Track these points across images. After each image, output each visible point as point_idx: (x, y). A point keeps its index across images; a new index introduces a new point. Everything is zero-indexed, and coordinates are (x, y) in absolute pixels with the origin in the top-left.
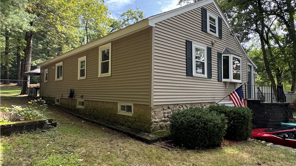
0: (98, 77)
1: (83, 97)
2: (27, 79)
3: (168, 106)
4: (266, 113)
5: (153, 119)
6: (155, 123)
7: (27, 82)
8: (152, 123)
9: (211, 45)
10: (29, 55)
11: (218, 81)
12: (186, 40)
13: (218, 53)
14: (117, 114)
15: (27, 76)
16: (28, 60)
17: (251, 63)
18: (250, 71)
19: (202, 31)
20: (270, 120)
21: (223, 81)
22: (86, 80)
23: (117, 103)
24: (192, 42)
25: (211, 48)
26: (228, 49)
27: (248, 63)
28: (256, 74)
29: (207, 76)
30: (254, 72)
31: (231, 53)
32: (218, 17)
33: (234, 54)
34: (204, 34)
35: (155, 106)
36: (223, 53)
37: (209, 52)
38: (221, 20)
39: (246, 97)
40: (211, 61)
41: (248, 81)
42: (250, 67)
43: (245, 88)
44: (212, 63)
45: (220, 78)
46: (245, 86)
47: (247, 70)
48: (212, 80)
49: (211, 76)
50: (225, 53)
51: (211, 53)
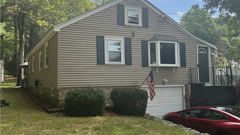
0: (45, 68)
1: (41, 85)
2: (21, 72)
3: (76, 88)
4: (205, 96)
5: (60, 98)
6: (63, 101)
7: (21, 74)
8: (59, 100)
9: (132, 35)
10: (22, 49)
11: (143, 66)
12: (97, 36)
13: (141, 41)
14: (50, 97)
15: (21, 69)
16: (21, 53)
17: (207, 45)
18: (206, 53)
19: (118, 25)
20: (209, 103)
21: (149, 66)
22: (42, 71)
23: (50, 88)
24: (104, 36)
25: (130, 38)
26: (156, 36)
27: (197, 45)
28: (213, 55)
29: (125, 63)
30: (212, 53)
31: (158, 39)
32: (141, 8)
33: (162, 39)
34: (121, 27)
35: (62, 89)
36: (150, 40)
37: (128, 42)
38: (147, 9)
39: (191, 80)
40: (131, 50)
41: (198, 64)
42: (206, 48)
43: (191, 71)
44: (132, 51)
45: (145, 64)
46: (190, 69)
47: (196, 53)
48: (132, 66)
49: (131, 63)
50: (151, 40)
51: (131, 42)
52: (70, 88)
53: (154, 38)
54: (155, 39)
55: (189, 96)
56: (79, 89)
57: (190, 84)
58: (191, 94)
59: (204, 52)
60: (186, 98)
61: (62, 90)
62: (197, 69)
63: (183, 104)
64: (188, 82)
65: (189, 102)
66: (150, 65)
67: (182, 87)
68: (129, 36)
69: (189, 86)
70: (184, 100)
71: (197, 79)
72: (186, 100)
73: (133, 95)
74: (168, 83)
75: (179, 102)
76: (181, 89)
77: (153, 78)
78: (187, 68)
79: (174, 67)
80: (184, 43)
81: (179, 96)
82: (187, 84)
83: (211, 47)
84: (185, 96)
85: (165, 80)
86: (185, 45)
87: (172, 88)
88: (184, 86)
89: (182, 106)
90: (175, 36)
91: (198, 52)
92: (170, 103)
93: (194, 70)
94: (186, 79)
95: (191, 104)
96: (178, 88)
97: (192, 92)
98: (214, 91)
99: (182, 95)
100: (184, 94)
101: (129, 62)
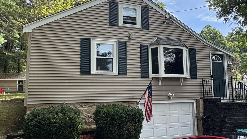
4: (222, 116)
9: (127, 38)
11: (142, 77)
12: (81, 38)
13: (140, 45)
17: (222, 52)
18: (221, 61)
19: (109, 25)
20: (227, 125)
21: (150, 77)
24: (90, 39)
25: (125, 42)
26: (159, 40)
27: (211, 52)
28: (230, 64)
29: (117, 73)
30: (229, 62)
31: (161, 43)
32: (140, 6)
33: (167, 44)
34: (113, 28)
35: (31, 105)
36: (151, 45)
37: (122, 46)
38: (148, 8)
39: (204, 95)
40: (126, 56)
41: (212, 74)
42: (222, 56)
43: (203, 83)
44: (128, 58)
45: (144, 74)
46: (203, 81)
47: (210, 61)
48: (127, 76)
49: (126, 72)
50: (153, 44)
51: (126, 47)
52: (43, 104)
53: (156, 42)
54: (158, 44)
55: (201, 115)
56: (54, 106)
57: (202, 100)
58: (204, 112)
59: (218, 60)
60: (197, 117)
61: (32, 108)
62: (211, 81)
63: (194, 124)
64: (200, 97)
65: (201, 122)
66: (151, 75)
67: (193, 103)
68: (125, 39)
69: (201, 101)
70: (195, 118)
71: (211, 94)
72: (198, 120)
73: (120, 117)
74: (175, 98)
75: (189, 122)
76: (191, 105)
77: (151, 92)
78: (199, 79)
79: (182, 78)
80: (195, 50)
81: (189, 113)
82: (198, 99)
83: (227, 54)
84: (197, 114)
85: (171, 94)
86: (195, 52)
87: (180, 105)
88: (194, 101)
89: (192, 126)
90: (183, 40)
91: (211, 61)
92: (177, 123)
93: (208, 82)
94: (197, 93)
95: (203, 124)
96: (188, 105)
97: (205, 109)
98: (234, 109)
99: (193, 113)
100: (195, 112)
101: (123, 71)
